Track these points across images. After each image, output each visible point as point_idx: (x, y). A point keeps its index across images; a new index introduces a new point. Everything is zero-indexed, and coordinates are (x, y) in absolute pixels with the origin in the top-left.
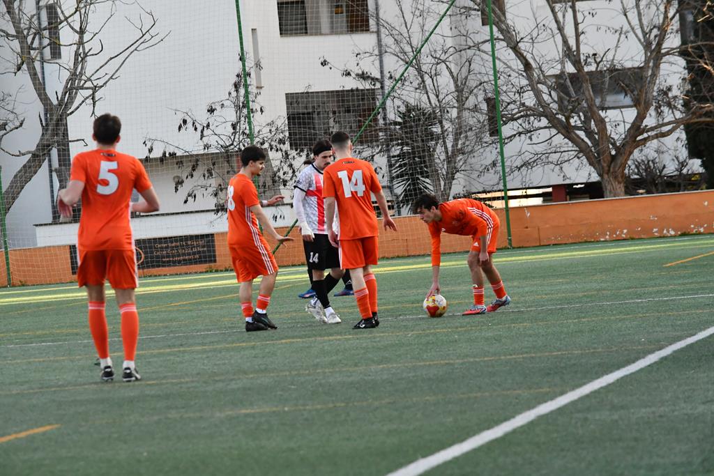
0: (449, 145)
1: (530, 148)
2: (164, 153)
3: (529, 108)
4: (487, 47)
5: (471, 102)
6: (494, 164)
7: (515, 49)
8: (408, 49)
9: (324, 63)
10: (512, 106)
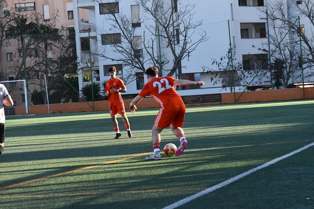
0: (288, 70)
1: (310, 71)
2: (208, 71)
3: (310, 60)
4: (299, 43)
5: (294, 58)
6: (300, 75)
7: (307, 43)
8: (277, 43)
9: (253, 46)
10: (306, 59)
